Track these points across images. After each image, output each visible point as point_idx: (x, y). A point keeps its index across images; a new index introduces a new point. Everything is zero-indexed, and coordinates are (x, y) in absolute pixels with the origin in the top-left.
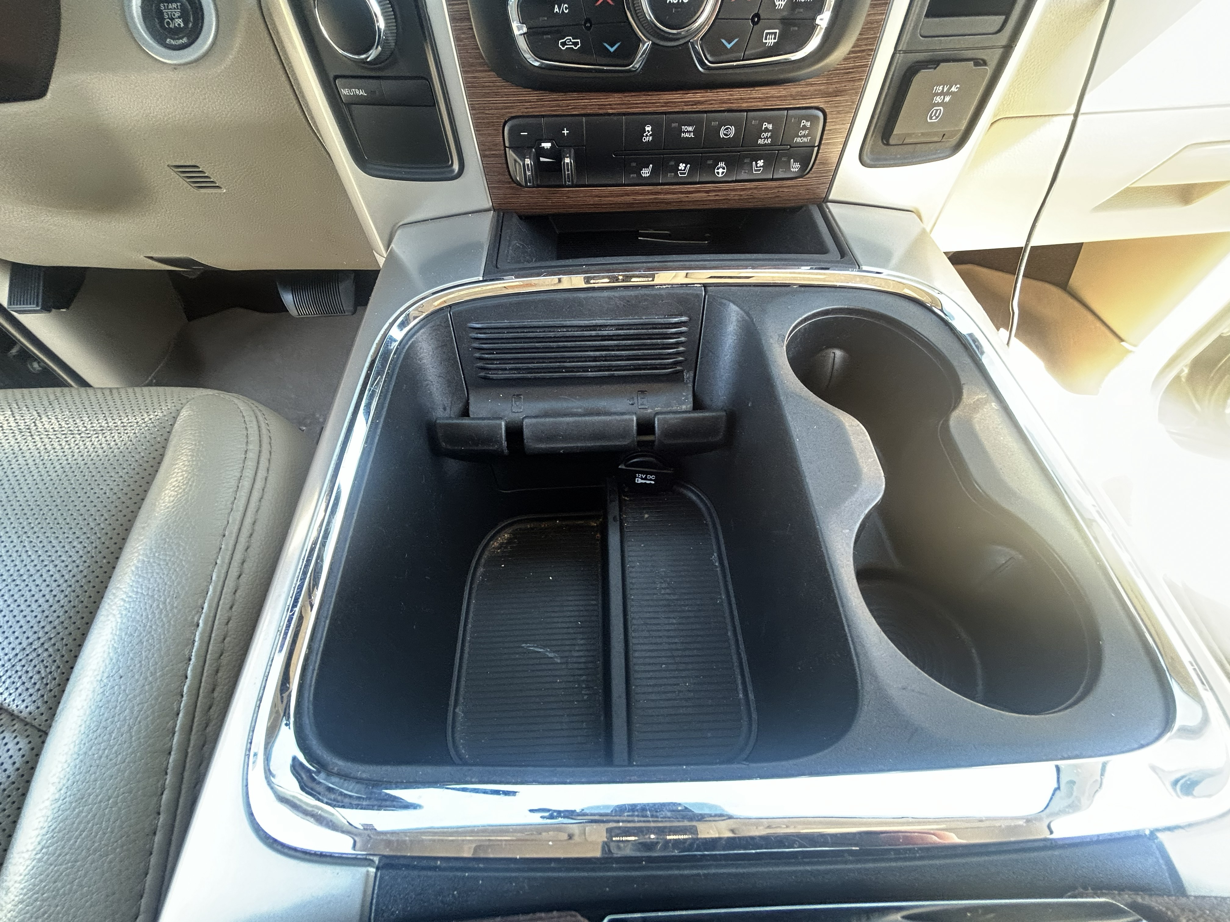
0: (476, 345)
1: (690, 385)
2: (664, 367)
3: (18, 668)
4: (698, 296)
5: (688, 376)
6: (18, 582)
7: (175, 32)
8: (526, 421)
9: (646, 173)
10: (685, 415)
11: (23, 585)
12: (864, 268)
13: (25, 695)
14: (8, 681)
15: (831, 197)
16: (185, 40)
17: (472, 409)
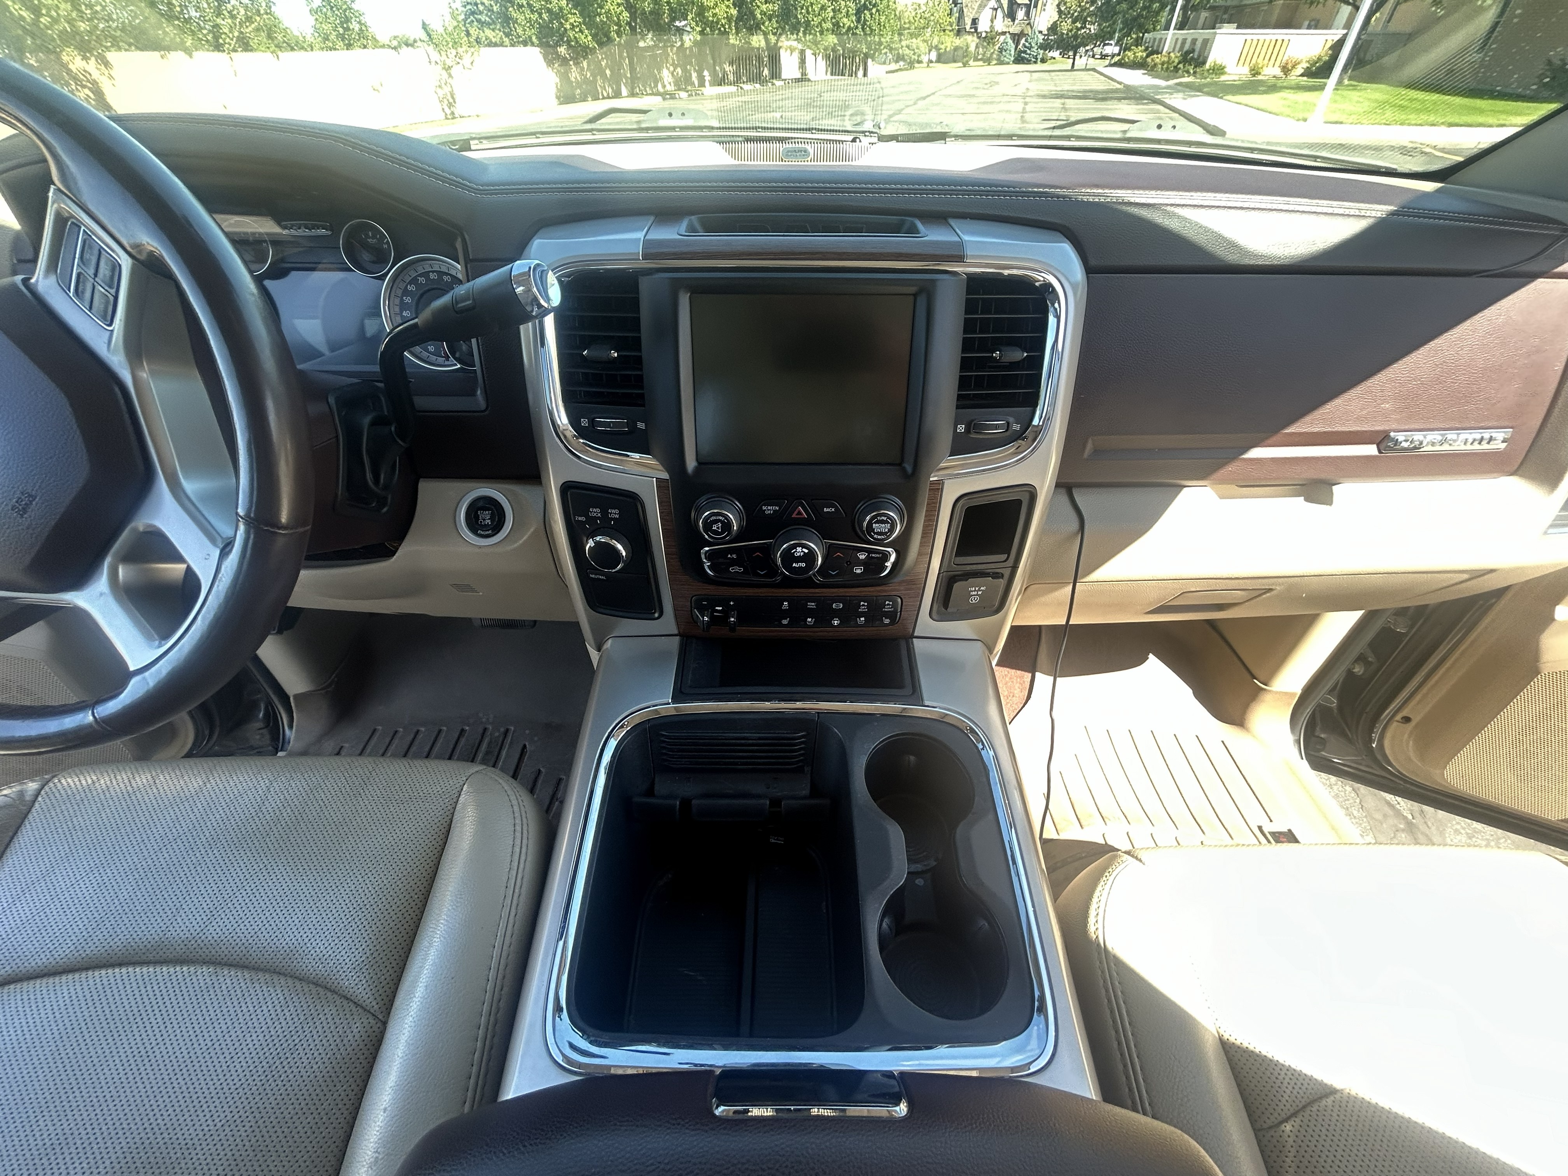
0: (664, 745)
1: (809, 776)
2: (792, 763)
3: (364, 970)
4: (813, 720)
5: (807, 769)
6: (363, 910)
7: (485, 527)
8: (694, 802)
9: (785, 622)
10: (802, 802)
11: (366, 912)
12: (927, 703)
13: (368, 990)
14: (358, 979)
15: (916, 634)
16: (490, 532)
17: (657, 787)
